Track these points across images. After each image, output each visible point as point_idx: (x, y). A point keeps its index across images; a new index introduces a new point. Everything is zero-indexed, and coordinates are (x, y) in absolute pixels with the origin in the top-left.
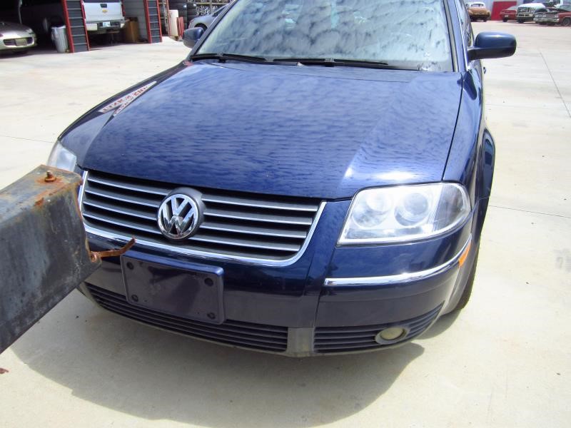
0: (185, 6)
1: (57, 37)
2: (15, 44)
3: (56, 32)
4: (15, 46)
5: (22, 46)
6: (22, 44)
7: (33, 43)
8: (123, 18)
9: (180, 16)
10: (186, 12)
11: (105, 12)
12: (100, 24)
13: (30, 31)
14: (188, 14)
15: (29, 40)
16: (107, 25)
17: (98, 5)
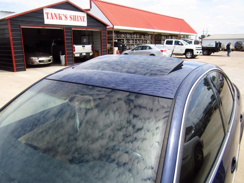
0: (121, 46)
1: (61, 59)
3: (61, 58)
4: (43, 63)
5: (46, 63)
6: (46, 62)
7: (51, 62)
8: (92, 51)
9: (118, 50)
10: (121, 48)
11: (84, 49)
12: (81, 54)
13: (51, 57)
14: (122, 49)
15: (50, 60)
16: (84, 54)
17: (81, 46)
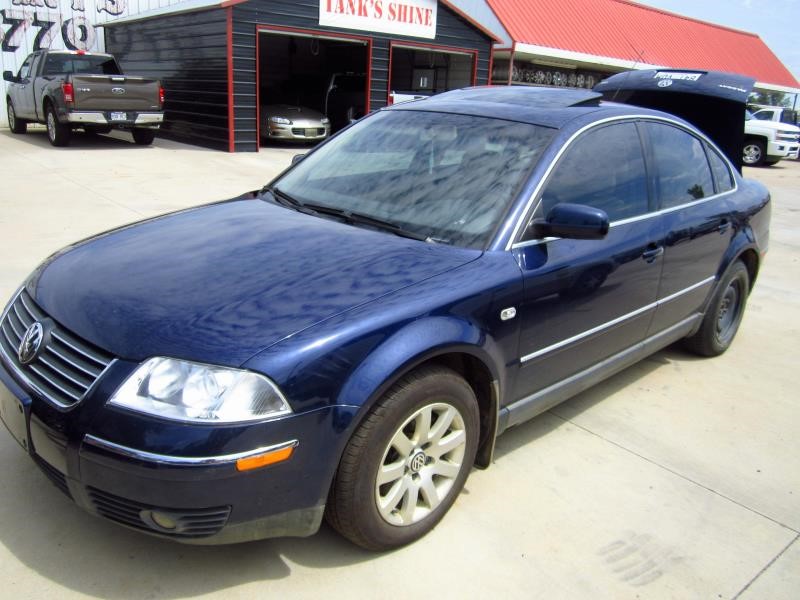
2: (304, 134)
4: (303, 137)
5: (311, 137)
6: (312, 134)
7: (324, 135)
13: (326, 120)
15: (321, 131)
